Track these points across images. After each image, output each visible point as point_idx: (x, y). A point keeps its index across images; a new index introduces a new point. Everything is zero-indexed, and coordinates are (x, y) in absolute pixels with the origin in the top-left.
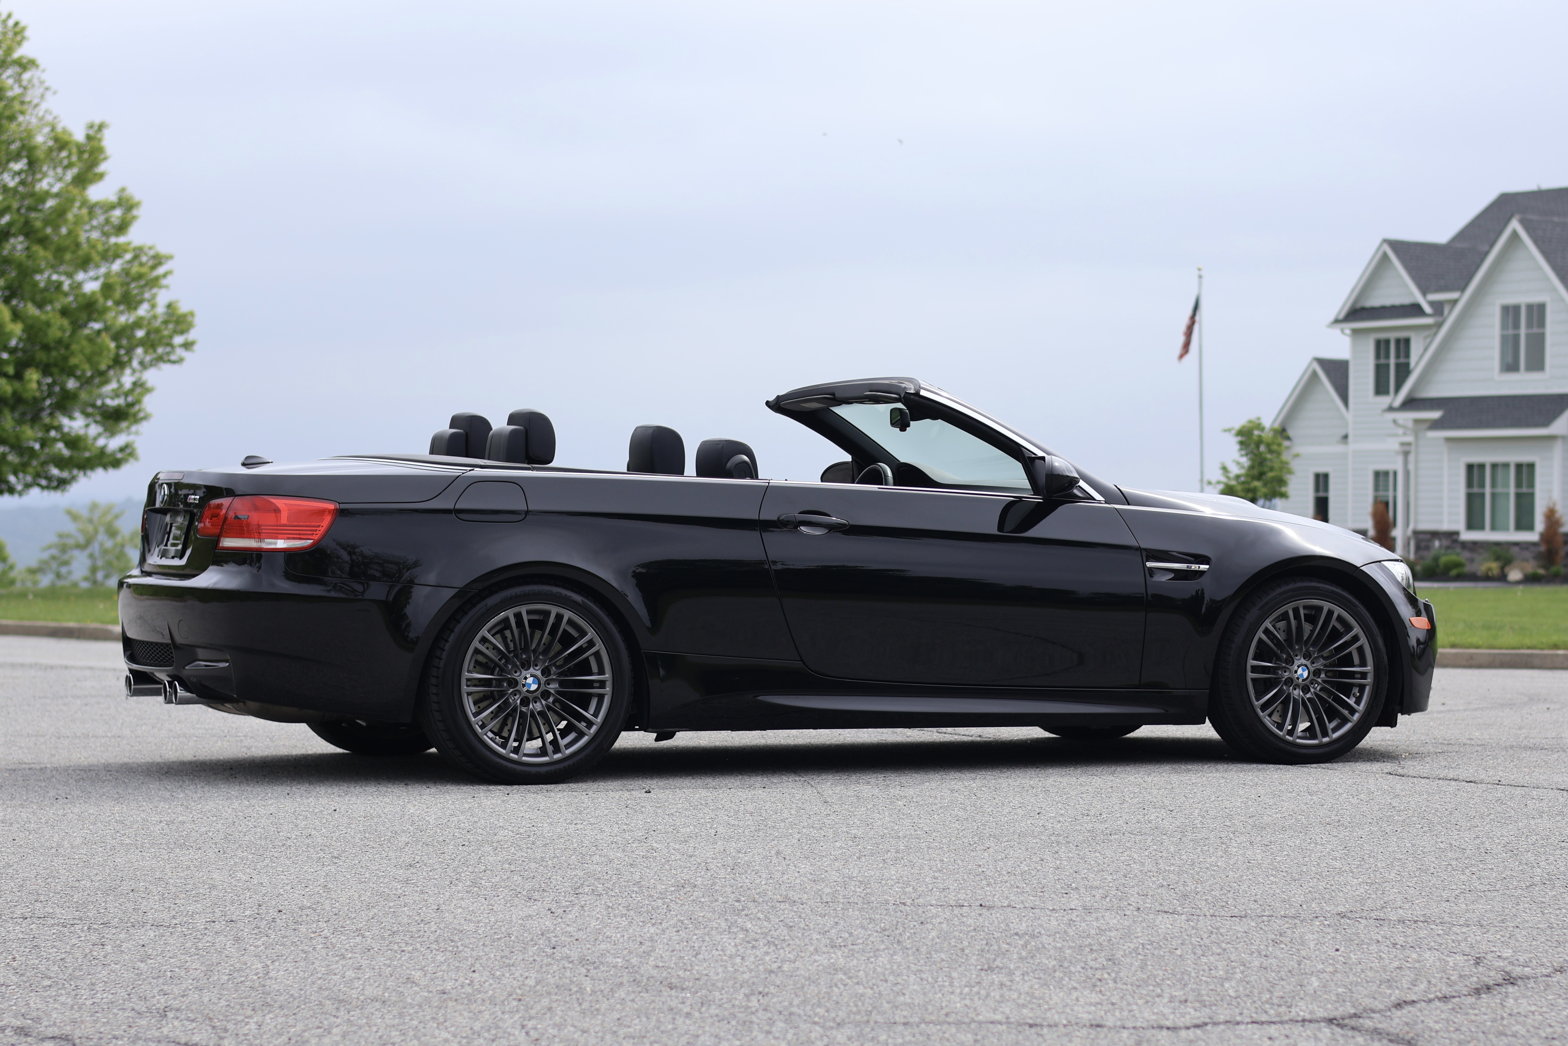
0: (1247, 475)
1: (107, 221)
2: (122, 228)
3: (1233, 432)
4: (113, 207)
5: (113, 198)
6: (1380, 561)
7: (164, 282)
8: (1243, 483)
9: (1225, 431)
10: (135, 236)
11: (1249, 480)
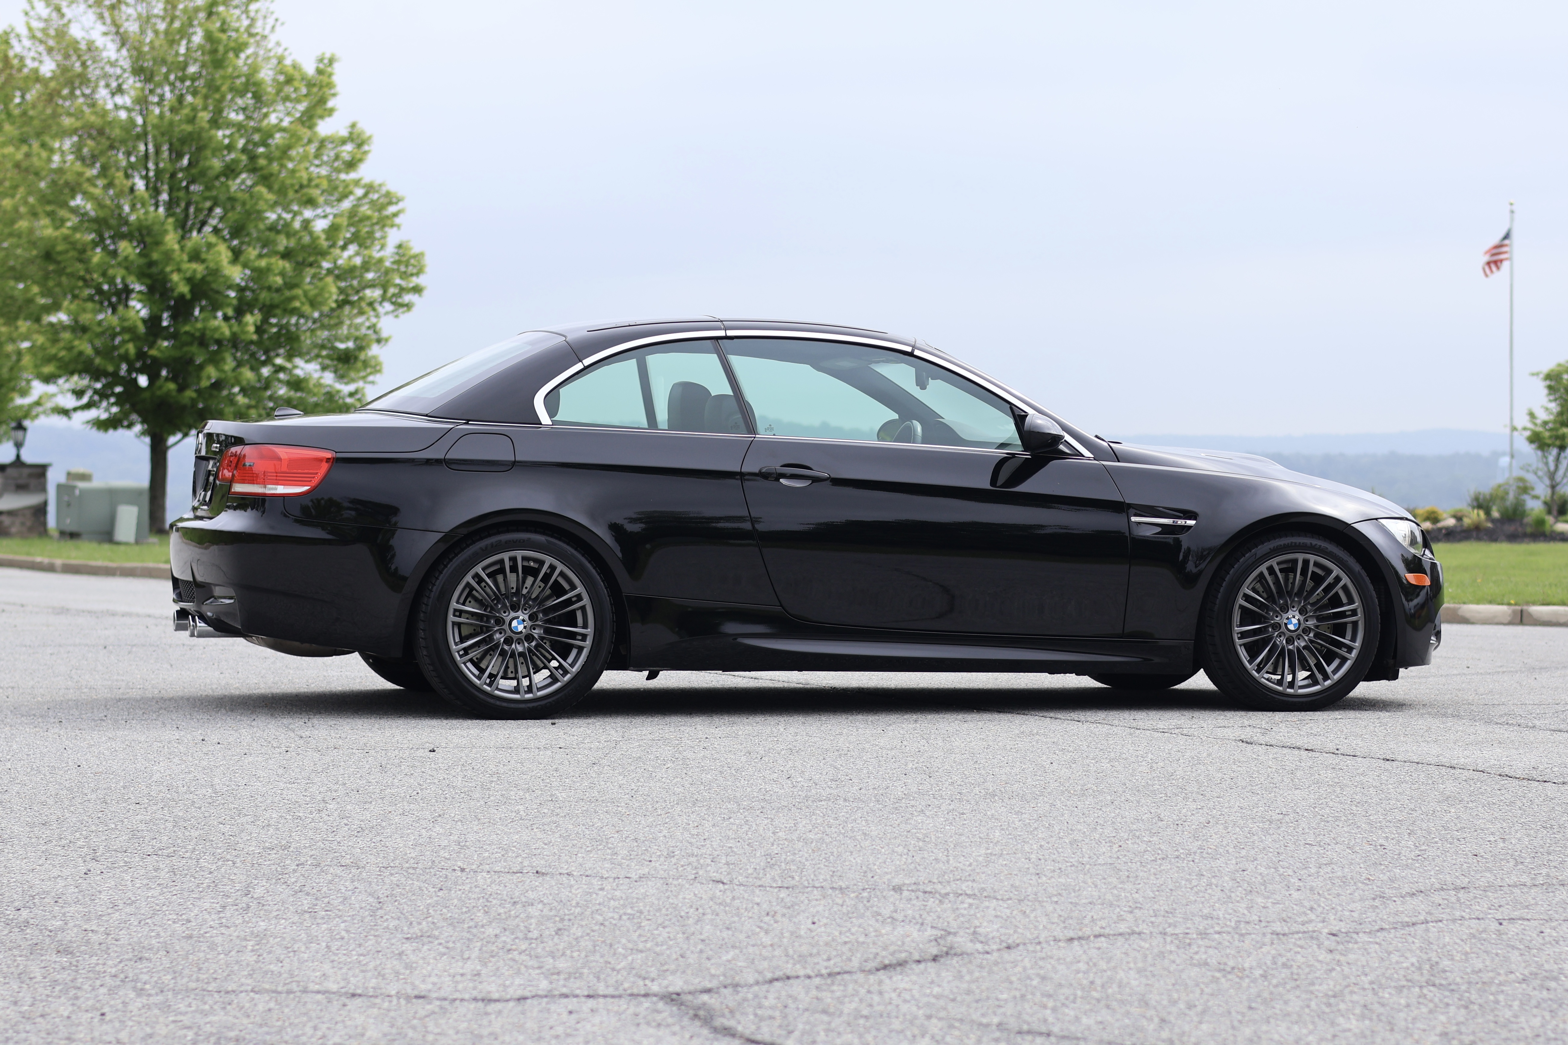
0: (1555, 422)
1: (337, 157)
2: (351, 165)
3: (1542, 376)
4: (344, 142)
5: (344, 133)
6: (1376, 519)
7: (397, 220)
8: (1551, 430)
9: (1533, 374)
10: (366, 172)
11: (1558, 426)
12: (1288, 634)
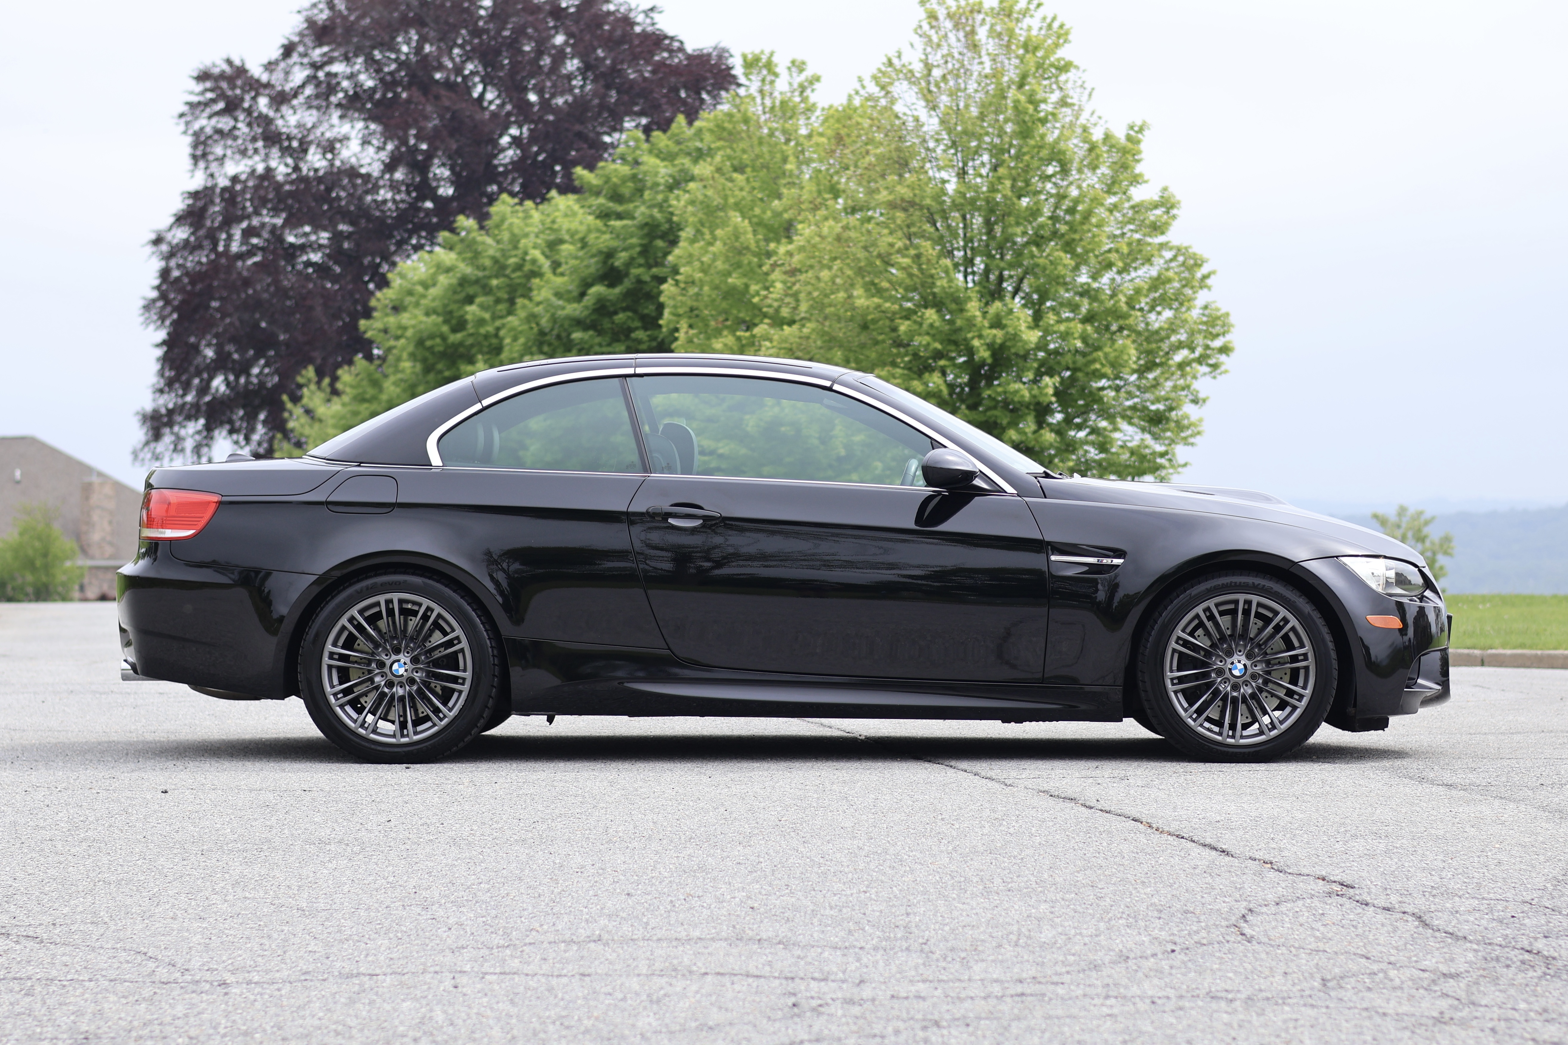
4: (1154, 207)
5: (1156, 198)
6: (1337, 557)
12: (1233, 680)
